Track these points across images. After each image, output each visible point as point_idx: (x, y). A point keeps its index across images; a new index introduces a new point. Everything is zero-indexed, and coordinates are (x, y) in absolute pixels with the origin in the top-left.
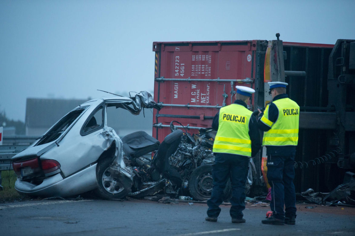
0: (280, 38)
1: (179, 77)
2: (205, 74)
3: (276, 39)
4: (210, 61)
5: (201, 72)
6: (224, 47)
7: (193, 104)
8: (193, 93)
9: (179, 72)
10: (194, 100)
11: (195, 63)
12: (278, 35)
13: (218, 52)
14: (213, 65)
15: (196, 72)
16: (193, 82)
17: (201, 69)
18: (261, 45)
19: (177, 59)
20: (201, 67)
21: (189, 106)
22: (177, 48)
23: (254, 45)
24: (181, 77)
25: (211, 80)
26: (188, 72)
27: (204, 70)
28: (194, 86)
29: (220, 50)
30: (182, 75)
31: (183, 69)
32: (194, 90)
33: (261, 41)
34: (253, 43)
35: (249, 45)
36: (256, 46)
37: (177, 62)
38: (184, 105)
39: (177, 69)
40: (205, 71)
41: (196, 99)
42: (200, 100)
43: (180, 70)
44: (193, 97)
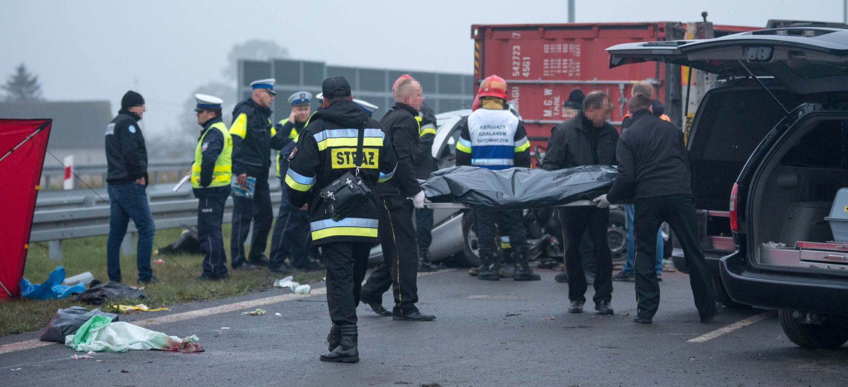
0: (708, 19)
1: (521, 77)
2: (568, 73)
3: (701, 19)
4: (578, 54)
5: (562, 69)
6: (603, 33)
7: (548, 118)
8: (547, 102)
9: (521, 71)
10: (548, 113)
11: (550, 56)
12: (704, 15)
13: (592, 39)
14: (584, 59)
15: (551, 69)
16: (547, 86)
17: (562, 65)
18: (674, 29)
19: (516, 50)
20: (562, 62)
21: (542, 121)
22: (515, 34)
23: (662, 30)
24: (524, 78)
25: (581, 82)
26: (536, 71)
27: (566, 67)
28: (548, 92)
29: (597, 37)
30: (526, 75)
31: (527, 66)
32: (548, 98)
33: (674, 24)
34: (659, 27)
35: (651, 28)
36: (665, 30)
37: (516, 55)
38: (532, 121)
39: (516, 66)
40: (568, 69)
41: (553, 111)
42: (561, 113)
43: (521, 67)
44: (548, 108)
